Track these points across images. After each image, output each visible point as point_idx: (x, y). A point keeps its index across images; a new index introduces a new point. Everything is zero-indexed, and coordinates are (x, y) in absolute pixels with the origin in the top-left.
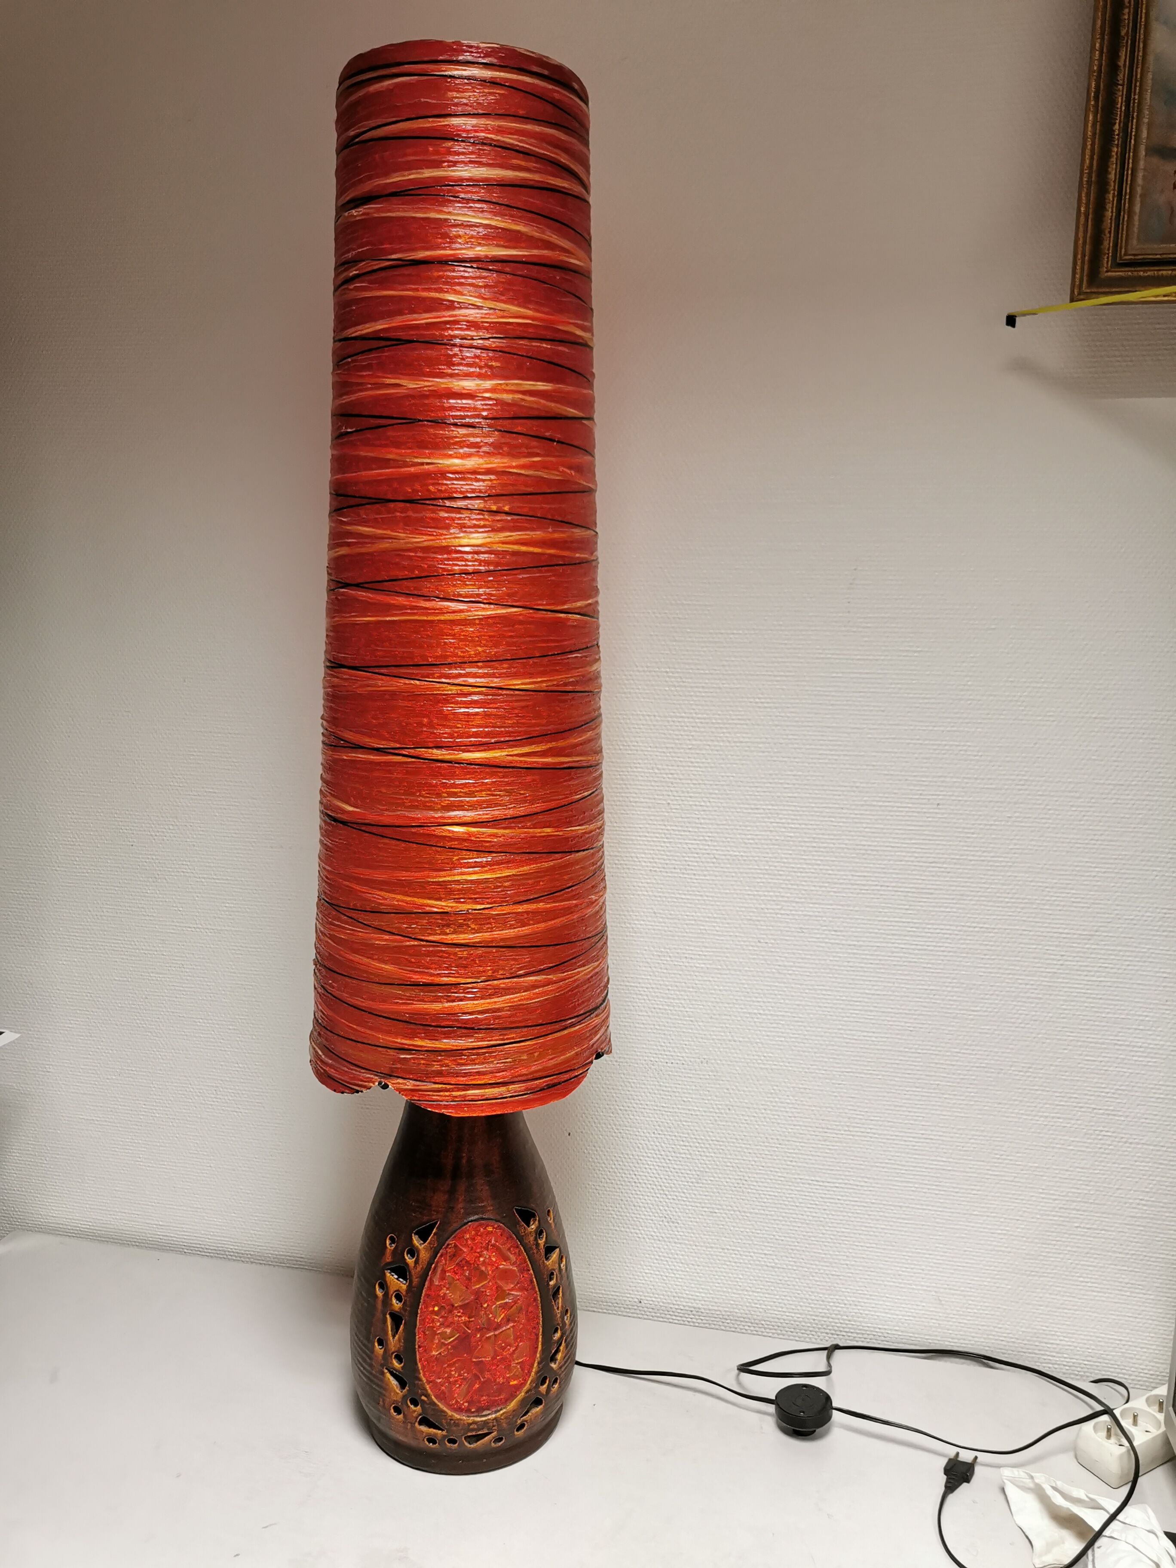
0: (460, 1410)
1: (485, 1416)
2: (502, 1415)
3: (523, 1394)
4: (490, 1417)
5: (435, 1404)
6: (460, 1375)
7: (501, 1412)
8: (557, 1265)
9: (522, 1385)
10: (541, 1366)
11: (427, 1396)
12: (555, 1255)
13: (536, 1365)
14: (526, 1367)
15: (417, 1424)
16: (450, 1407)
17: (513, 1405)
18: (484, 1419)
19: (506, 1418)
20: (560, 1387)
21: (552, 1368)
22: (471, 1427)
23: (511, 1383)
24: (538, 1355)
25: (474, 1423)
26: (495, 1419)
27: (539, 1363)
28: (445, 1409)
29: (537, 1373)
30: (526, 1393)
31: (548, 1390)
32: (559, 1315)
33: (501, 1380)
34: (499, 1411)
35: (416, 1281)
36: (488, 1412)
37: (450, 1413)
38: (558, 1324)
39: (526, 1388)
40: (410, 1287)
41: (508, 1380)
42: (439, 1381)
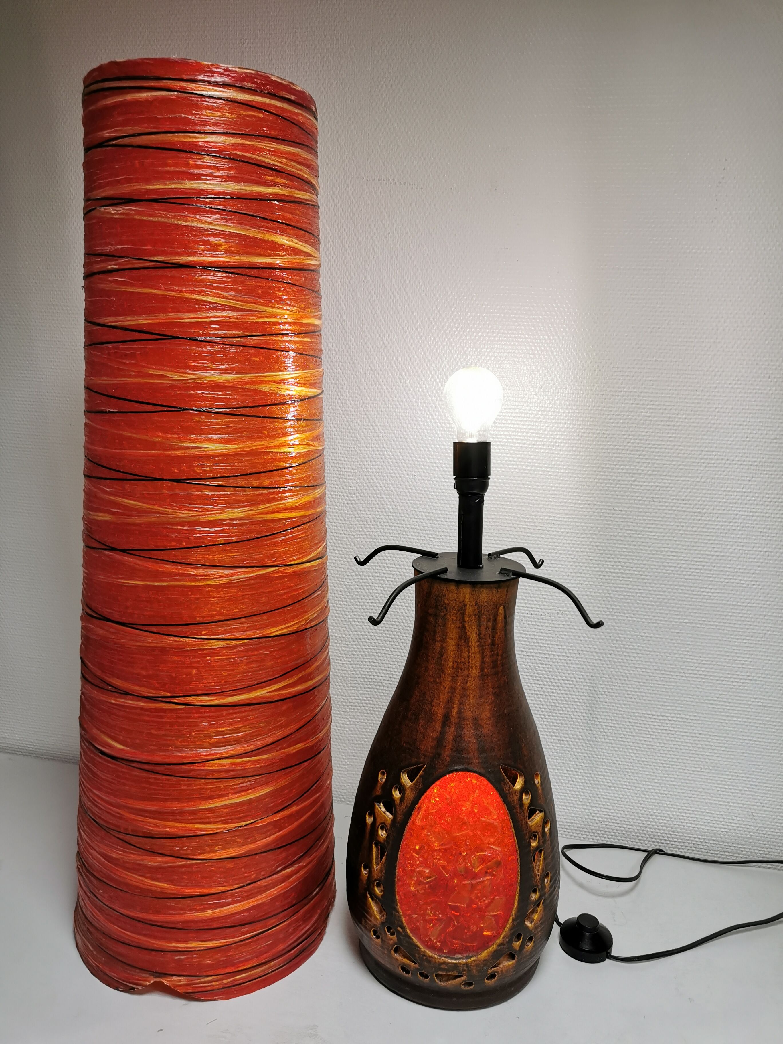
0: (432, 947)
1: (456, 959)
2: (472, 962)
3: (495, 946)
4: (460, 961)
5: (409, 937)
6: (434, 915)
7: (472, 959)
8: (541, 829)
9: (496, 937)
10: (515, 923)
11: (403, 928)
12: (538, 817)
13: (510, 921)
14: (500, 922)
15: (393, 951)
16: (424, 942)
17: (484, 954)
18: (455, 961)
19: (477, 965)
20: (534, 946)
21: (527, 927)
22: (442, 966)
23: (485, 933)
24: (513, 912)
25: (445, 963)
26: (466, 964)
27: (513, 920)
28: (419, 944)
29: (510, 929)
30: (498, 946)
31: (522, 946)
32: (538, 878)
33: (474, 928)
34: (470, 958)
35: (400, 817)
36: (459, 956)
37: (423, 949)
38: (537, 886)
39: (500, 940)
40: (394, 821)
41: (482, 929)
42: (415, 916)
